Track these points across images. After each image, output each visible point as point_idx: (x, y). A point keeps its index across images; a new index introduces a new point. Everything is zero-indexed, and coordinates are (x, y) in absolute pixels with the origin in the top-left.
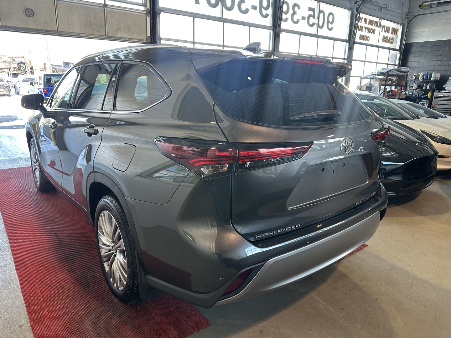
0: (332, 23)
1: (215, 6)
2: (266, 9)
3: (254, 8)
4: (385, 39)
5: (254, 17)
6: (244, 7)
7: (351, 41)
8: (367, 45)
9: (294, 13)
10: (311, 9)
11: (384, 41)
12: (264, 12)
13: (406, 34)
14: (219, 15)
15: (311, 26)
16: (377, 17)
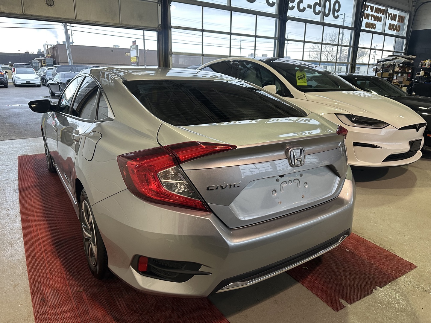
0: (338, 11)
4: (391, 27)
7: (357, 30)
8: (373, 33)
9: (301, 1)
13: (413, 22)
15: (317, 14)
16: (383, 5)
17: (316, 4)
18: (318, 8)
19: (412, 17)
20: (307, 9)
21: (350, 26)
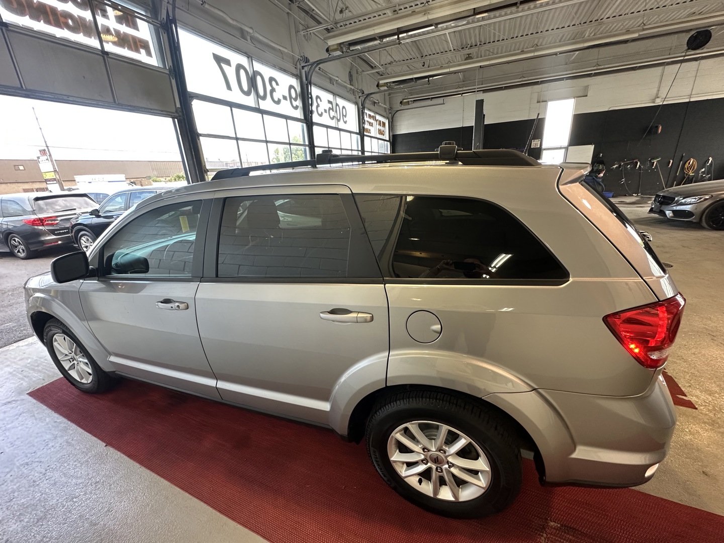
0: (345, 117)
1: (247, 94)
2: (296, 99)
3: (285, 98)
4: (381, 132)
5: (285, 108)
6: (276, 96)
7: (362, 133)
8: (371, 137)
9: (318, 106)
10: (330, 102)
11: (379, 134)
12: (295, 103)
13: (392, 127)
14: (253, 105)
15: (332, 118)
16: (373, 112)
17: (330, 109)
18: (332, 114)
19: (391, 123)
20: (324, 114)
21: (355, 131)
